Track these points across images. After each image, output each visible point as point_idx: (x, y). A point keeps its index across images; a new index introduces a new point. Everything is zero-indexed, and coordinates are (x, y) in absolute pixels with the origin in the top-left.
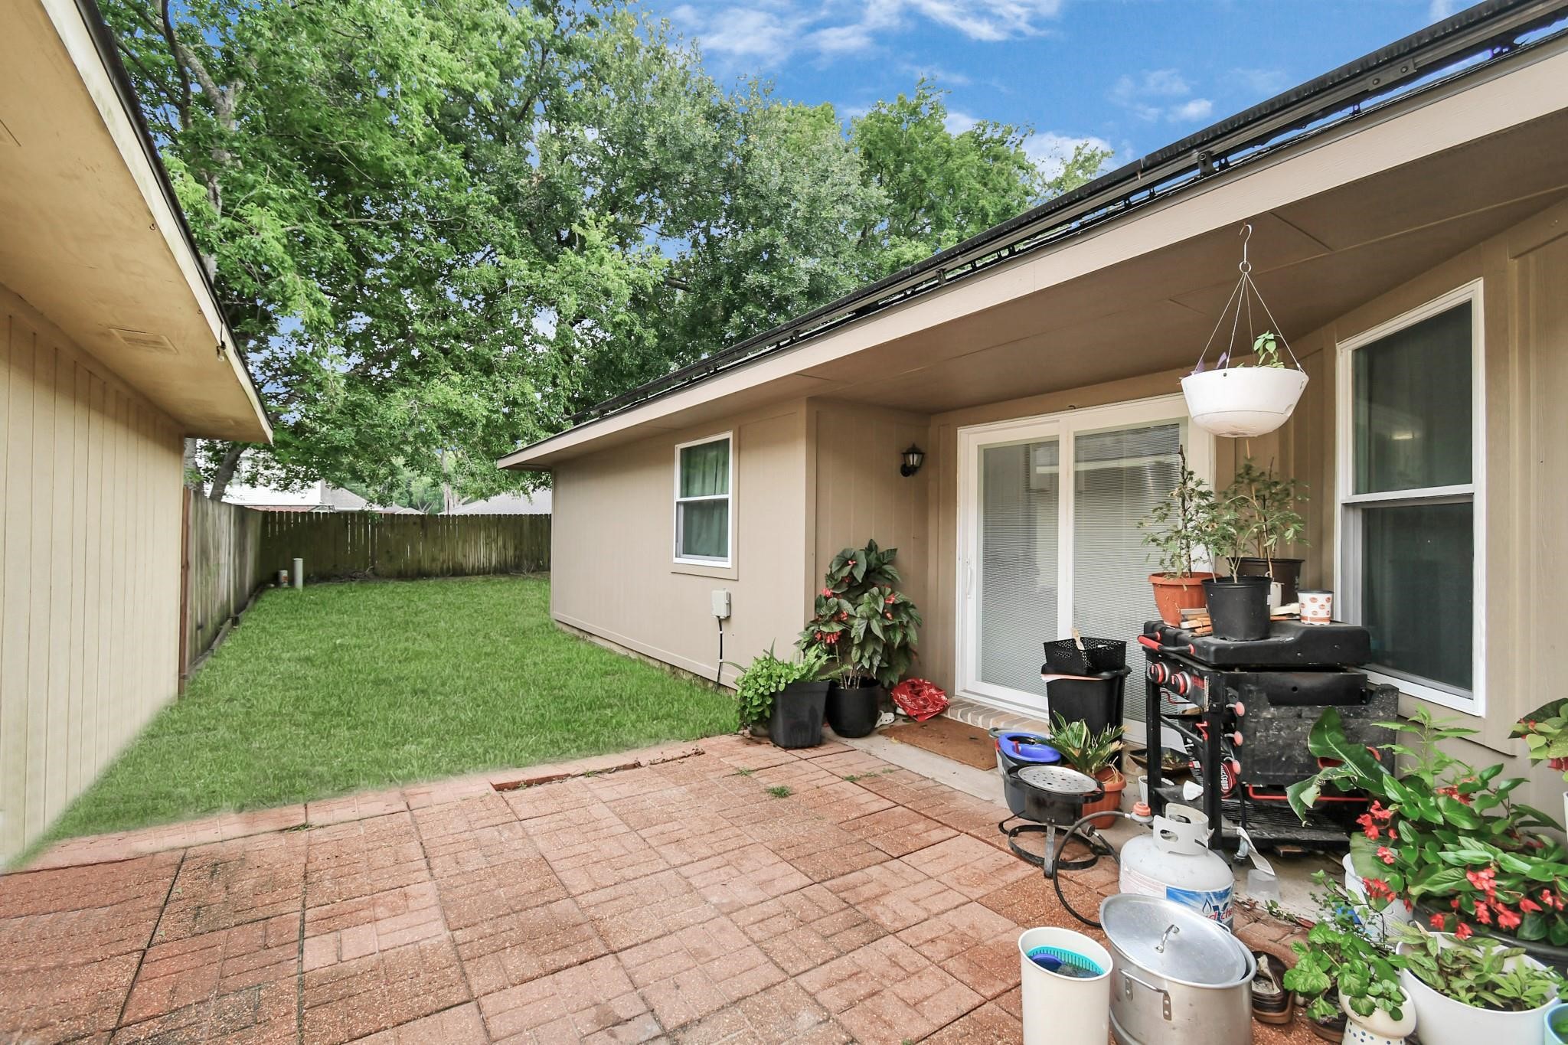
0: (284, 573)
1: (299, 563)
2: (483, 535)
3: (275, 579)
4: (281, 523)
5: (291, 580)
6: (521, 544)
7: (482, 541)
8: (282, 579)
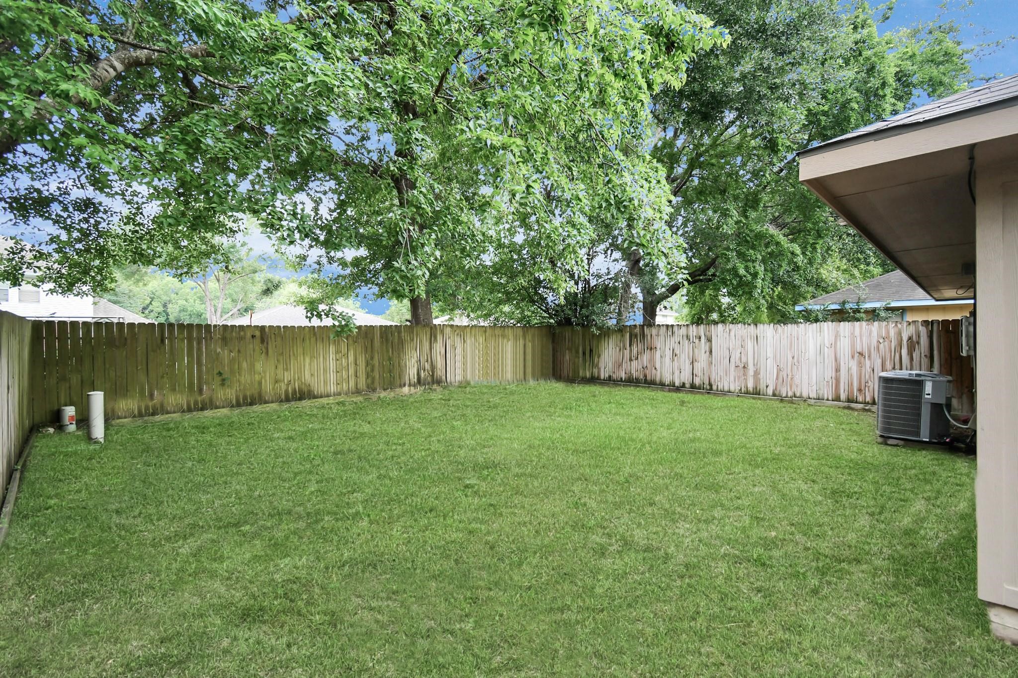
0: (70, 411)
1: (98, 399)
2: (332, 349)
3: (56, 419)
4: (62, 338)
5: (84, 421)
6: (372, 358)
7: (332, 356)
8: (66, 421)
